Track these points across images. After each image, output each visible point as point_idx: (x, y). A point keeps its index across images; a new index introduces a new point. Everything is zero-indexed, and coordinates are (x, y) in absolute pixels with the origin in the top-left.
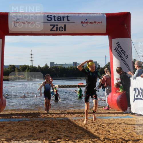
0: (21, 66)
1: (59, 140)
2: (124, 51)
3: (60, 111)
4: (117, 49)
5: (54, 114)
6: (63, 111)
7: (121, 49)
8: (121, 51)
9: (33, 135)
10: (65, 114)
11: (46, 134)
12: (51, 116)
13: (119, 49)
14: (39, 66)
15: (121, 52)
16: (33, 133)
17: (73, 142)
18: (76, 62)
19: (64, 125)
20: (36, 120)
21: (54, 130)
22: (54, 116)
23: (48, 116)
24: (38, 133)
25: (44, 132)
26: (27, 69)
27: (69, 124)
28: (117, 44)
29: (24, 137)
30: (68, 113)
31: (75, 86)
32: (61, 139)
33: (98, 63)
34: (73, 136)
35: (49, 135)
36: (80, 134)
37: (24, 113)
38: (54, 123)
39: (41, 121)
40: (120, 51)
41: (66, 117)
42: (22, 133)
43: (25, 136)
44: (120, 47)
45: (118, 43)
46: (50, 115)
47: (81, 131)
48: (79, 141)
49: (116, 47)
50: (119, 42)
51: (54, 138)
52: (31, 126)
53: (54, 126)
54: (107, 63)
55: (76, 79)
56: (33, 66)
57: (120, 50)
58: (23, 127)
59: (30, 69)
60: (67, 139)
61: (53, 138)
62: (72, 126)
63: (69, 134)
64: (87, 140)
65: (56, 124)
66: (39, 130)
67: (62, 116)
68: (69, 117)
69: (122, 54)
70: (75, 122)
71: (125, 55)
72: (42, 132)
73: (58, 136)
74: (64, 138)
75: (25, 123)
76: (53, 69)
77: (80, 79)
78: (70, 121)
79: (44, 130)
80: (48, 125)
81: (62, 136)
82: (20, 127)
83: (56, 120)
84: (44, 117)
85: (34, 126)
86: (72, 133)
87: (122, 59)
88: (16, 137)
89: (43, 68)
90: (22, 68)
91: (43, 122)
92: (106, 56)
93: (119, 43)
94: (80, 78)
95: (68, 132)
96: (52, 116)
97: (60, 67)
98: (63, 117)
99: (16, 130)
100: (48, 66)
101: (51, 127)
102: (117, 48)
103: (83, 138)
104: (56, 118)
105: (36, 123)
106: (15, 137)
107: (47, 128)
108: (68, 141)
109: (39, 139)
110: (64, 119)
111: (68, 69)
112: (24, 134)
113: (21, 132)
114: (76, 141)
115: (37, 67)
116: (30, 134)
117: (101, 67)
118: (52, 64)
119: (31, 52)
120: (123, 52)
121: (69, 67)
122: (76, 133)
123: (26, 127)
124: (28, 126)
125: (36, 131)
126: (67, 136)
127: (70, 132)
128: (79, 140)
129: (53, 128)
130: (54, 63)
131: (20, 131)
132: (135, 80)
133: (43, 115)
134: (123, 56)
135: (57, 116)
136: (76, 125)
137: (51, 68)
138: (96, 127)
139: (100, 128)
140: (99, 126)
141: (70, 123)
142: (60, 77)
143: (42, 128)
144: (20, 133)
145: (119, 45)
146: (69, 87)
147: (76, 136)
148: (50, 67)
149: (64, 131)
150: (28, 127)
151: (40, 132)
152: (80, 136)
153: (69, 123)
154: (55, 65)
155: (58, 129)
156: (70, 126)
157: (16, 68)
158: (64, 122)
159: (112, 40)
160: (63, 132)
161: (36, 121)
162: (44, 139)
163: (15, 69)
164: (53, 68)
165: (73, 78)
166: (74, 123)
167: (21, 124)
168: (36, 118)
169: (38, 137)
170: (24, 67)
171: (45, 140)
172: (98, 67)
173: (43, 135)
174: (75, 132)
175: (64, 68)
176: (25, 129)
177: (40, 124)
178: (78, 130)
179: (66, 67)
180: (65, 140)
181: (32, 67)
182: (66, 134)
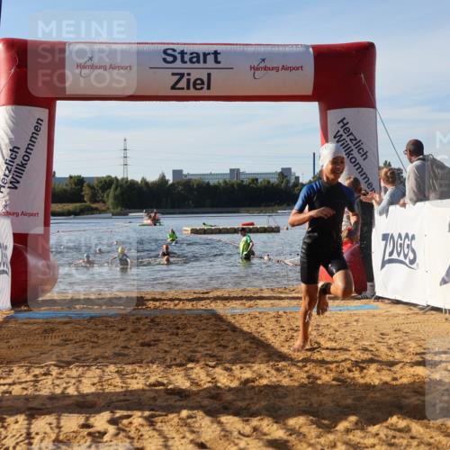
0: (98, 178)
1: (190, 365)
2: (358, 139)
3: (194, 293)
4: (341, 135)
5: (180, 300)
6: (203, 293)
7: (351, 137)
8: (351, 140)
9: (126, 352)
10: (208, 301)
11: (158, 352)
12: (172, 306)
13: (345, 136)
14: (144, 180)
15: (351, 144)
16: (126, 347)
17: (227, 369)
18: (238, 170)
19: (204, 329)
20: (133, 315)
21: (178, 340)
22: (181, 306)
23: (165, 306)
24: (138, 349)
25: (154, 345)
26: (113, 186)
27: (218, 325)
28: (341, 124)
29: (103, 357)
30: (216, 299)
31: (234, 231)
32: (198, 362)
33: (293, 171)
34: (228, 355)
35: (166, 352)
36: (245, 351)
38: (180, 323)
39: (147, 318)
40: (349, 142)
41: (209, 308)
42: (98, 347)
43: (107, 355)
44: (347, 130)
45: (342, 121)
46: (169, 302)
47: (247, 343)
48: (242, 368)
49: (339, 131)
50: (344, 119)
51: (178, 361)
52: (122, 330)
53: (180, 332)
54: (317, 170)
55: (238, 212)
56: (130, 179)
57: (348, 139)
58: (100, 334)
59: (121, 186)
60: (210, 364)
61: (175, 359)
62: (226, 330)
63: (217, 351)
64: (262, 365)
65: (185, 327)
66: (140, 341)
67: (201, 305)
68: (219, 308)
69: (353, 148)
70: (233, 321)
71: (361, 151)
72: (149, 345)
73: (189, 355)
74: (205, 360)
75: (107, 322)
76: (180, 188)
77: (248, 212)
78: (219, 318)
79: (155, 341)
80: (165, 327)
81: (199, 355)
82: (94, 332)
83: (183, 317)
84: (156, 308)
85: (129, 330)
86: (225, 347)
87: (353, 160)
88: (83, 358)
89: (154, 184)
90: (100, 185)
91: (152, 321)
92: (314, 154)
93: (345, 121)
94: (247, 209)
95: (214, 345)
96: (176, 305)
97: (197, 182)
98: (203, 308)
99: (84, 340)
100: (167, 178)
101: (172, 334)
102: (341, 132)
103: (252, 360)
104: (184, 310)
105: (134, 323)
106: (81, 356)
107: (162, 336)
108: (214, 367)
109: (141, 362)
110: (205, 314)
111: (216, 188)
112: (104, 350)
113: (95, 345)
114: (234, 368)
115: (139, 182)
116: (117, 350)
117: (301, 181)
118: (177, 173)
119: (125, 144)
120: (354, 142)
121: (221, 181)
122: (236, 348)
123: (110, 334)
124: (113, 330)
125: (135, 342)
126: (211, 356)
127: (220, 346)
128: (242, 365)
129: (177, 334)
130: (181, 171)
131: (93, 342)
132: (385, 215)
133: (151, 302)
134: (355, 153)
135: (189, 306)
136: (234, 329)
137: (173, 185)
138: (286, 333)
139: (295, 334)
140: (292, 329)
141: (221, 323)
142: (195, 207)
143: (149, 337)
144: (92, 347)
145: (345, 125)
146: (220, 231)
147: (233, 355)
148: (171, 182)
149: (206, 342)
150: (114, 333)
151: (143, 345)
152: (244, 355)
153: (218, 323)
154: (186, 176)
155: (190, 339)
156: (219, 330)
157: (85, 185)
158: (205, 321)
159: (329, 112)
160: (202, 346)
161: (134, 317)
162: (153, 363)
163: (82, 186)
164: (178, 183)
165: (230, 209)
166: (229, 324)
167: (96, 325)
169: (138, 357)
170: (105, 181)
171: (155, 366)
172: (293, 181)
173: (150, 353)
174: (231, 346)
175: (208, 183)
176: (107, 337)
177: (143, 325)
178: (239, 340)
179: (212, 182)
180: (207, 365)
181: (125, 180)
182: (209, 350)
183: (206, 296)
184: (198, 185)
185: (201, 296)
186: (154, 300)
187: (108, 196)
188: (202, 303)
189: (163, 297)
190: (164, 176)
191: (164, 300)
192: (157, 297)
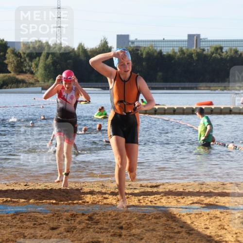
3: (142, 186)
6: (151, 187)
10: (158, 196)
14: (81, 47)
18: (198, 36)
23: (105, 201)
30: (168, 194)
37: (31, 188)
39: (83, 214)
41: (159, 204)
46: (111, 197)
52: (53, 229)
53: (124, 232)
65: (129, 226)
67: (149, 201)
77: (209, 88)
80: (105, 226)
84: (94, 203)
85: (62, 229)
91: (90, 218)
94: (209, 85)
97: (147, 50)
98: (152, 204)
100: (109, 45)
101: (114, 235)
105: (68, 220)
107: (102, 237)
111: (170, 57)
115: (76, 49)
121: (177, 50)
123: (39, 233)
124: (43, 228)
129: (120, 236)
130: (128, 36)
133: (89, 196)
135: (134, 201)
150: (44, 232)
154: (133, 42)
157: (9, 51)
161: (68, 214)
167: (22, 222)
168: (69, 204)
175: (160, 52)
176: (35, 236)
177: (80, 223)
179: (166, 51)
183: (155, 190)
184: (148, 53)
185: (149, 190)
186: (92, 193)
187: (37, 65)
188: (151, 198)
189: (104, 190)
190: (106, 43)
191: (105, 193)
192: (97, 190)
